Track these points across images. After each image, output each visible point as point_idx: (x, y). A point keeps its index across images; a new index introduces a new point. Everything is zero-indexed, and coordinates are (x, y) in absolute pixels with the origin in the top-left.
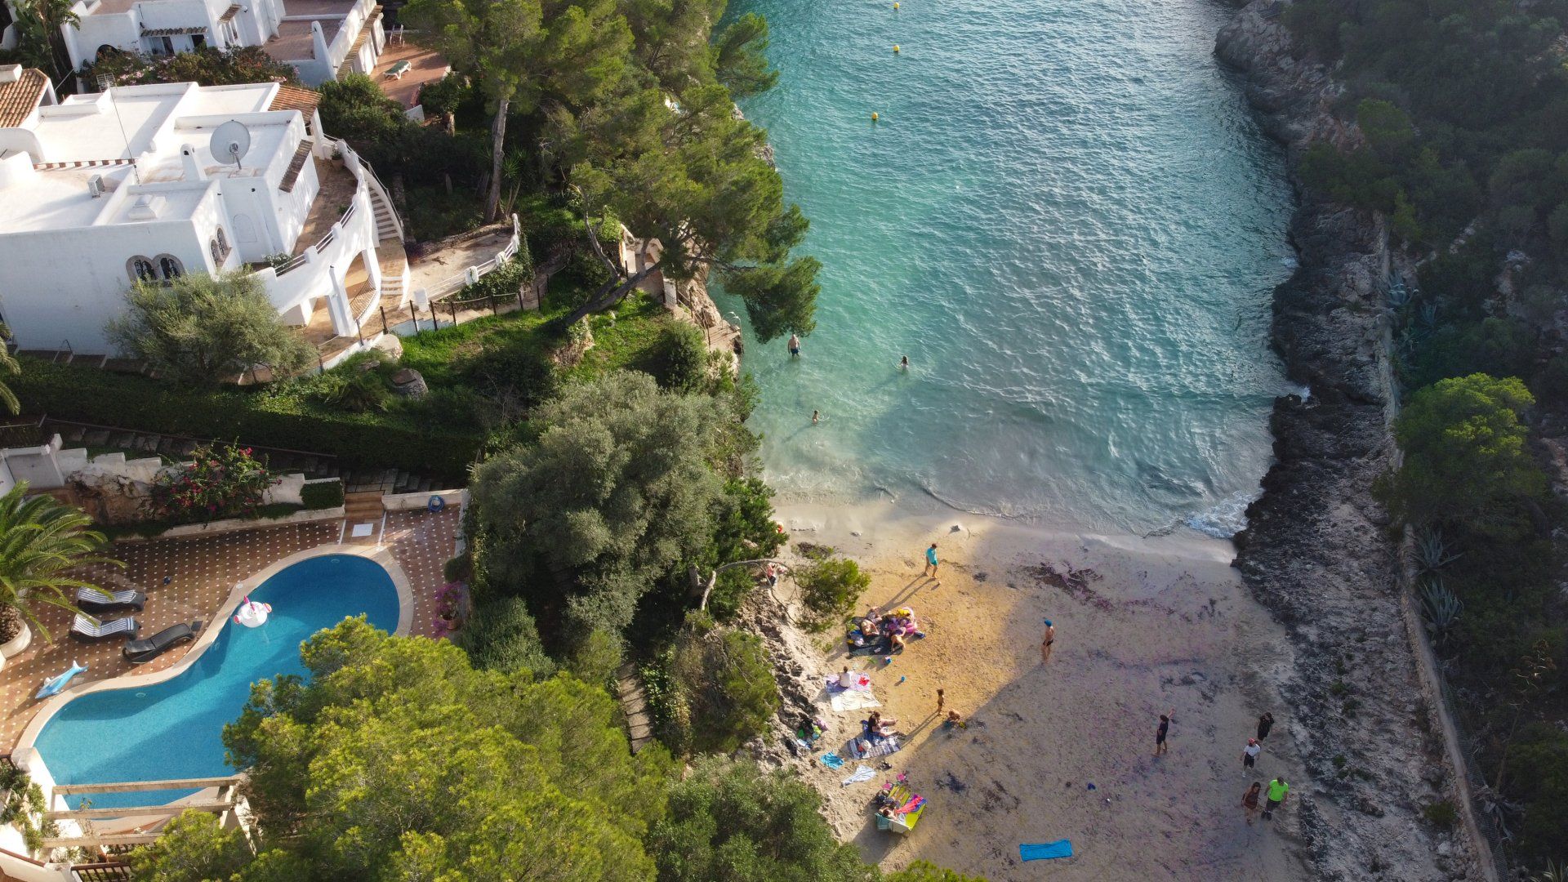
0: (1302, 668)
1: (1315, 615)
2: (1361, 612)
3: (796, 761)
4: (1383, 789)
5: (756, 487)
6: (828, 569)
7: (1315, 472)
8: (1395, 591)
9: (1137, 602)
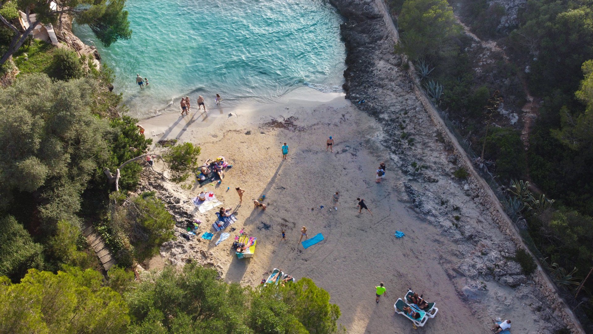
0: (387, 132)
1: (385, 109)
2: (402, 102)
3: (191, 243)
4: (435, 170)
5: (128, 120)
6: (177, 150)
7: (365, 51)
8: (412, 90)
9: (315, 125)
